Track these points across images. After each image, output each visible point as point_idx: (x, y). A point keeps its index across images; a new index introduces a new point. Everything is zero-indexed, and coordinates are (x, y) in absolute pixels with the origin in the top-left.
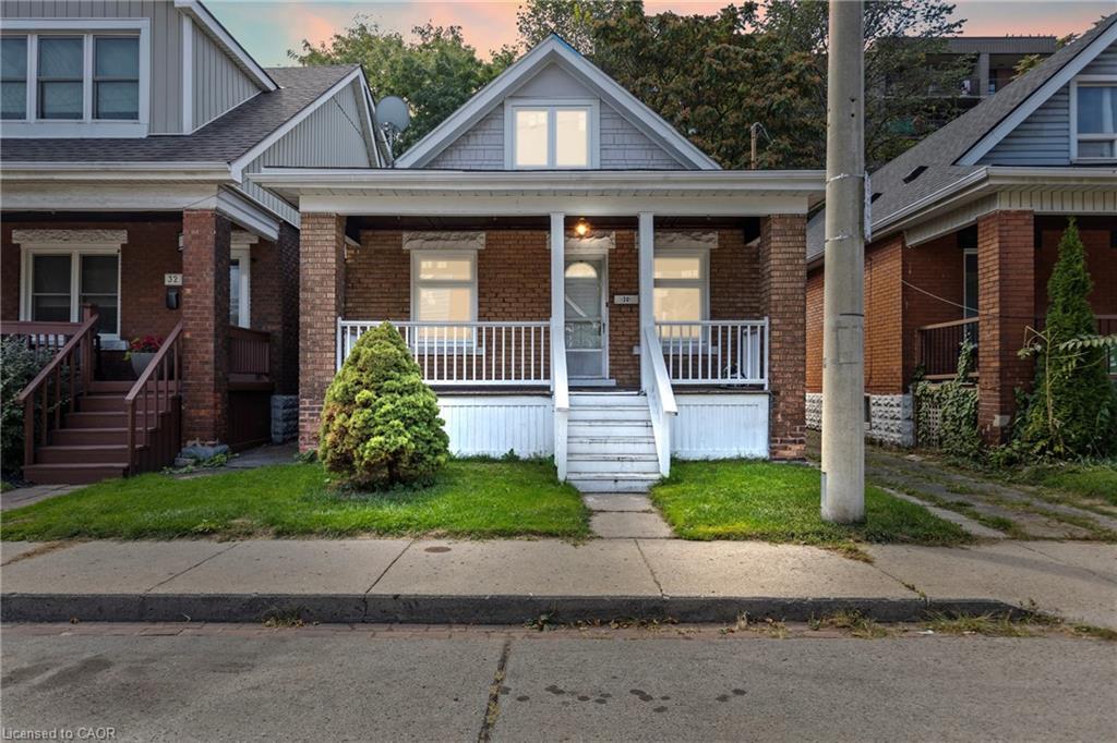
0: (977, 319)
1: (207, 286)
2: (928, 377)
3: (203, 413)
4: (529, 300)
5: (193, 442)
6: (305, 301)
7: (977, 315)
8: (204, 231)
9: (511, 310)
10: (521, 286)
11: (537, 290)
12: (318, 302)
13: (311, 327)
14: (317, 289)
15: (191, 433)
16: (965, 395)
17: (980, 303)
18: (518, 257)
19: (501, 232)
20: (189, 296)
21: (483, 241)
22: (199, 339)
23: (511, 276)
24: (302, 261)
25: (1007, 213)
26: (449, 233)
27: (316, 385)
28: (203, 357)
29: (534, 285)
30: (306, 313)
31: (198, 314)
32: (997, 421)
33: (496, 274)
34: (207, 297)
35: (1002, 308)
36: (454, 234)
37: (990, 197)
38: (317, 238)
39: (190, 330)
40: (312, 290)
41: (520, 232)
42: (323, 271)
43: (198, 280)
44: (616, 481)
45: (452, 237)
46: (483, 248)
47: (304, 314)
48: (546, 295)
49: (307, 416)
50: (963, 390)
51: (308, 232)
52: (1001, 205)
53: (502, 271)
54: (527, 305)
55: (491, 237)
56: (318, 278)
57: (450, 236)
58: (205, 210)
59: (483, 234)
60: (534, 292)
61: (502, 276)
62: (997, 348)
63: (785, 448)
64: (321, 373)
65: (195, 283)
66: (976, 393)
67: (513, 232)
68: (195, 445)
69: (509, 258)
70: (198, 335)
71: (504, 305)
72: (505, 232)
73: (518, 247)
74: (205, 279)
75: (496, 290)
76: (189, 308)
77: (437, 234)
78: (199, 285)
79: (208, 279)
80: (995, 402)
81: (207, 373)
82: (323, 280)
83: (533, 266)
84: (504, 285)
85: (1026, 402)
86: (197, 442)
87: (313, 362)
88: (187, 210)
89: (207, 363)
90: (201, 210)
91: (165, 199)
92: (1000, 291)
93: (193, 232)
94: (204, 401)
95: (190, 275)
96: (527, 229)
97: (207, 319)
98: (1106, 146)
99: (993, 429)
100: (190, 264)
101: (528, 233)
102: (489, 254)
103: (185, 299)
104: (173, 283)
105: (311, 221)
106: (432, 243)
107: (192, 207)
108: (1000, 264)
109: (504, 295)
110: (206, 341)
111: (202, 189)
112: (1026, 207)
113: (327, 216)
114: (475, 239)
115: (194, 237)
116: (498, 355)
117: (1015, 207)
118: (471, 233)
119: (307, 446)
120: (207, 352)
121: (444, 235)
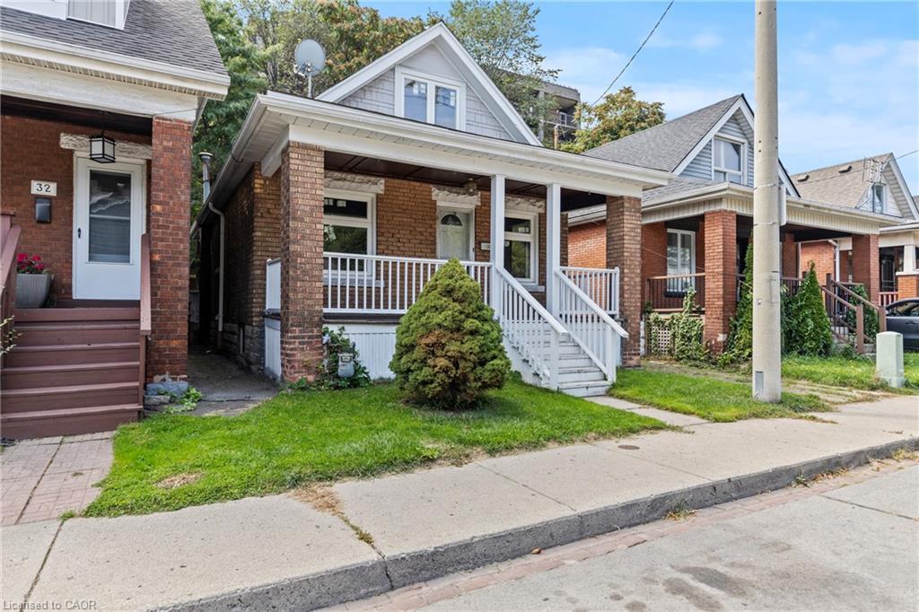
0: (704, 274)
1: (182, 205)
2: (656, 310)
3: (174, 343)
4: (419, 241)
5: (162, 377)
6: (295, 230)
7: (704, 271)
8: (179, 144)
9: (404, 249)
10: (412, 229)
11: (425, 234)
12: (308, 232)
13: (301, 256)
14: (307, 219)
15: (159, 366)
16: (694, 322)
17: (706, 265)
18: (410, 203)
19: (397, 181)
20: (160, 214)
21: (382, 187)
22: (171, 262)
23: (405, 220)
24: (292, 190)
25: (726, 211)
26: (354, 176)
27: (306, 313)
28: (177, 283)
29: (424, 230)
30: (296, 242)
31: (171, 234)
32: (721, 338)
33: (393, 217)
34: (181, 217)
35: (724, 268)
36: (359, 178)
37: (718, 200)
38: (307, 169)
39: (159, 252)
40: (302, 220)
41: (412, 183)
42: (312, 203)
43: (171, 198)
44: (587, 388)
45: (357, 180)
46: (382, 193)
47: (294, 243)
48: (432, 238)
49: (297, 344)
50: (692, 319)
51: (298, 162)
52: (724, 206)
53: (398, 215)
54: (417, 246)
55: (388, 184)
56: (308, 209)
57: (355, 178)
58: (181, 121)
59: (383, 181)
60: (422, 235)
61: (398, 219)
62: (721, 293)
63: (631, 359)
64: (310, 302)
65: (167, 200)
66: (703, 320)
67: (406, 182)
68: (164, 380)
69: (403, 205)
70: (170, 258)
71: (399, 244)
72: (400, 181)
73: (410, 195)
74: (179, 197)
75: (392, 231)
76: (159, 227)
77: (344, 175)
78: (171, 203)
79: (183, 197)
80: (719, 325)
81: (179, 300)
82: (312, 211)
83: (421, 213)
84: (399, 227)
85: (735, 326)
86: (167, 376)
87: (302, 292)
88: (159, 118)
89: (180, 289)
90: (176, 120)
91: (130, 100)
92: (723, 258)
93: (165, 143)
94: (175, 331)
95: (162, 190)
96: (418, 181)
97: (181, 241)
98: (722, 175)
99: (717, 343)
100: (161, 178)
101: (418, 184)
102: (388, 198)
103: (154, 217)
104: (43, 193)
105: (300, 151)
106: (340, 183)
107: (165, 116)
108: (724, 242)
109: (398, 236)
110: (179, 265)
111: (178, 98)
112: (734, 209)
113: (317, 149)
114: (376, 184)
115: (166, 149)
116: (394, 287)
117: (729, 209)
118: (373, 179)
119: (297, 375)
120: (180, 277)
121: (349, 176)
